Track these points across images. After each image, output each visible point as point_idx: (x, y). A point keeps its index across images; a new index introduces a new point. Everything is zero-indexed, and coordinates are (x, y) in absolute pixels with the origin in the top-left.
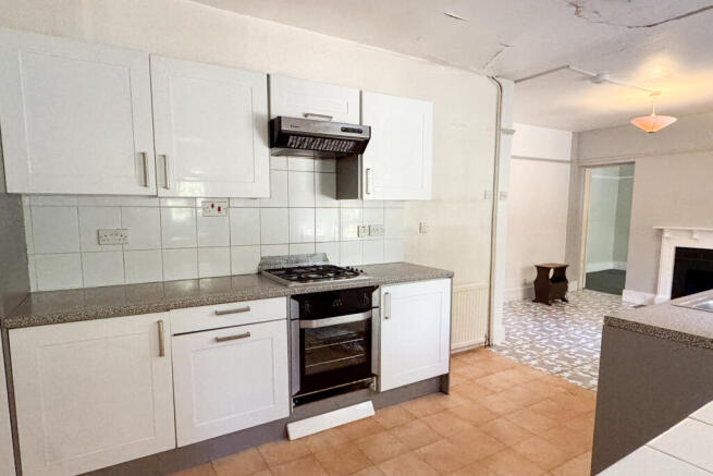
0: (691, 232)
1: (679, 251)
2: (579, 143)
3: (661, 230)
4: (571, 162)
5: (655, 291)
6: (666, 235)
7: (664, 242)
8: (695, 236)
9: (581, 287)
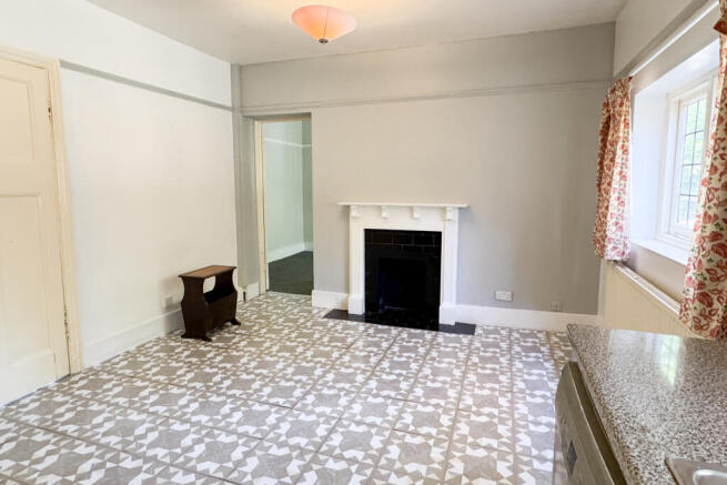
0: (379, 208)
1: (368, 233)
2: (241, 79)
3: (348, 207)
4: (232, 109)
5: (347, 289)
6: (353, 213)
7: (352, 222)
8: (384, 214)
9: (263, 290)
